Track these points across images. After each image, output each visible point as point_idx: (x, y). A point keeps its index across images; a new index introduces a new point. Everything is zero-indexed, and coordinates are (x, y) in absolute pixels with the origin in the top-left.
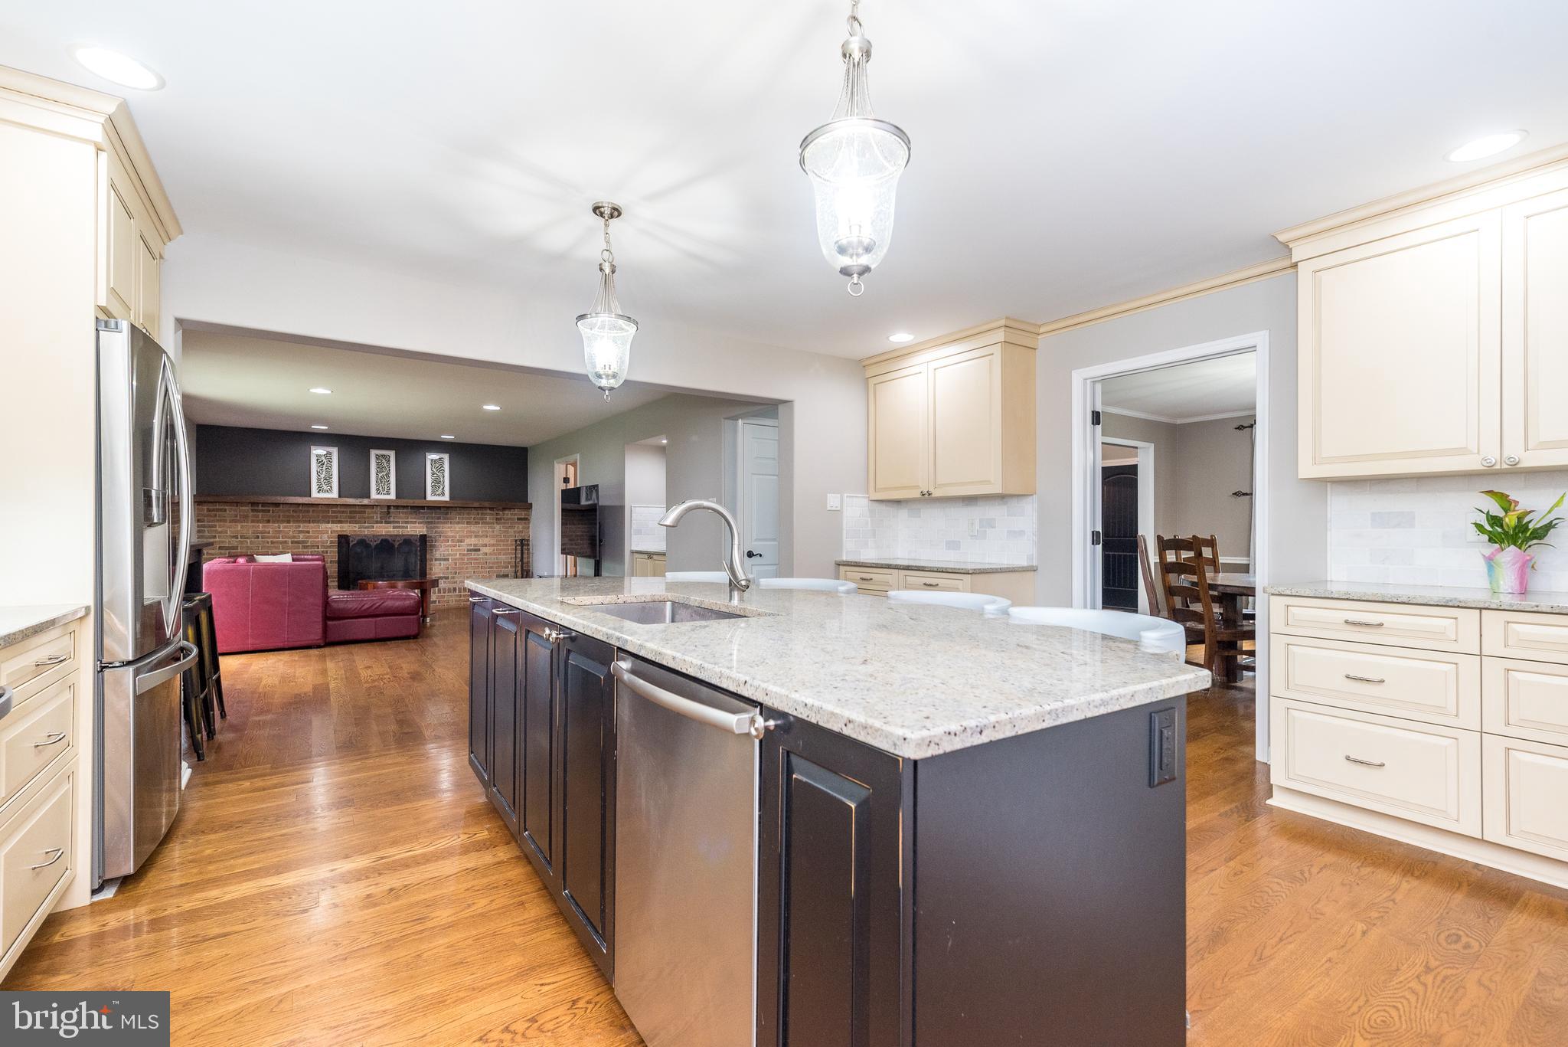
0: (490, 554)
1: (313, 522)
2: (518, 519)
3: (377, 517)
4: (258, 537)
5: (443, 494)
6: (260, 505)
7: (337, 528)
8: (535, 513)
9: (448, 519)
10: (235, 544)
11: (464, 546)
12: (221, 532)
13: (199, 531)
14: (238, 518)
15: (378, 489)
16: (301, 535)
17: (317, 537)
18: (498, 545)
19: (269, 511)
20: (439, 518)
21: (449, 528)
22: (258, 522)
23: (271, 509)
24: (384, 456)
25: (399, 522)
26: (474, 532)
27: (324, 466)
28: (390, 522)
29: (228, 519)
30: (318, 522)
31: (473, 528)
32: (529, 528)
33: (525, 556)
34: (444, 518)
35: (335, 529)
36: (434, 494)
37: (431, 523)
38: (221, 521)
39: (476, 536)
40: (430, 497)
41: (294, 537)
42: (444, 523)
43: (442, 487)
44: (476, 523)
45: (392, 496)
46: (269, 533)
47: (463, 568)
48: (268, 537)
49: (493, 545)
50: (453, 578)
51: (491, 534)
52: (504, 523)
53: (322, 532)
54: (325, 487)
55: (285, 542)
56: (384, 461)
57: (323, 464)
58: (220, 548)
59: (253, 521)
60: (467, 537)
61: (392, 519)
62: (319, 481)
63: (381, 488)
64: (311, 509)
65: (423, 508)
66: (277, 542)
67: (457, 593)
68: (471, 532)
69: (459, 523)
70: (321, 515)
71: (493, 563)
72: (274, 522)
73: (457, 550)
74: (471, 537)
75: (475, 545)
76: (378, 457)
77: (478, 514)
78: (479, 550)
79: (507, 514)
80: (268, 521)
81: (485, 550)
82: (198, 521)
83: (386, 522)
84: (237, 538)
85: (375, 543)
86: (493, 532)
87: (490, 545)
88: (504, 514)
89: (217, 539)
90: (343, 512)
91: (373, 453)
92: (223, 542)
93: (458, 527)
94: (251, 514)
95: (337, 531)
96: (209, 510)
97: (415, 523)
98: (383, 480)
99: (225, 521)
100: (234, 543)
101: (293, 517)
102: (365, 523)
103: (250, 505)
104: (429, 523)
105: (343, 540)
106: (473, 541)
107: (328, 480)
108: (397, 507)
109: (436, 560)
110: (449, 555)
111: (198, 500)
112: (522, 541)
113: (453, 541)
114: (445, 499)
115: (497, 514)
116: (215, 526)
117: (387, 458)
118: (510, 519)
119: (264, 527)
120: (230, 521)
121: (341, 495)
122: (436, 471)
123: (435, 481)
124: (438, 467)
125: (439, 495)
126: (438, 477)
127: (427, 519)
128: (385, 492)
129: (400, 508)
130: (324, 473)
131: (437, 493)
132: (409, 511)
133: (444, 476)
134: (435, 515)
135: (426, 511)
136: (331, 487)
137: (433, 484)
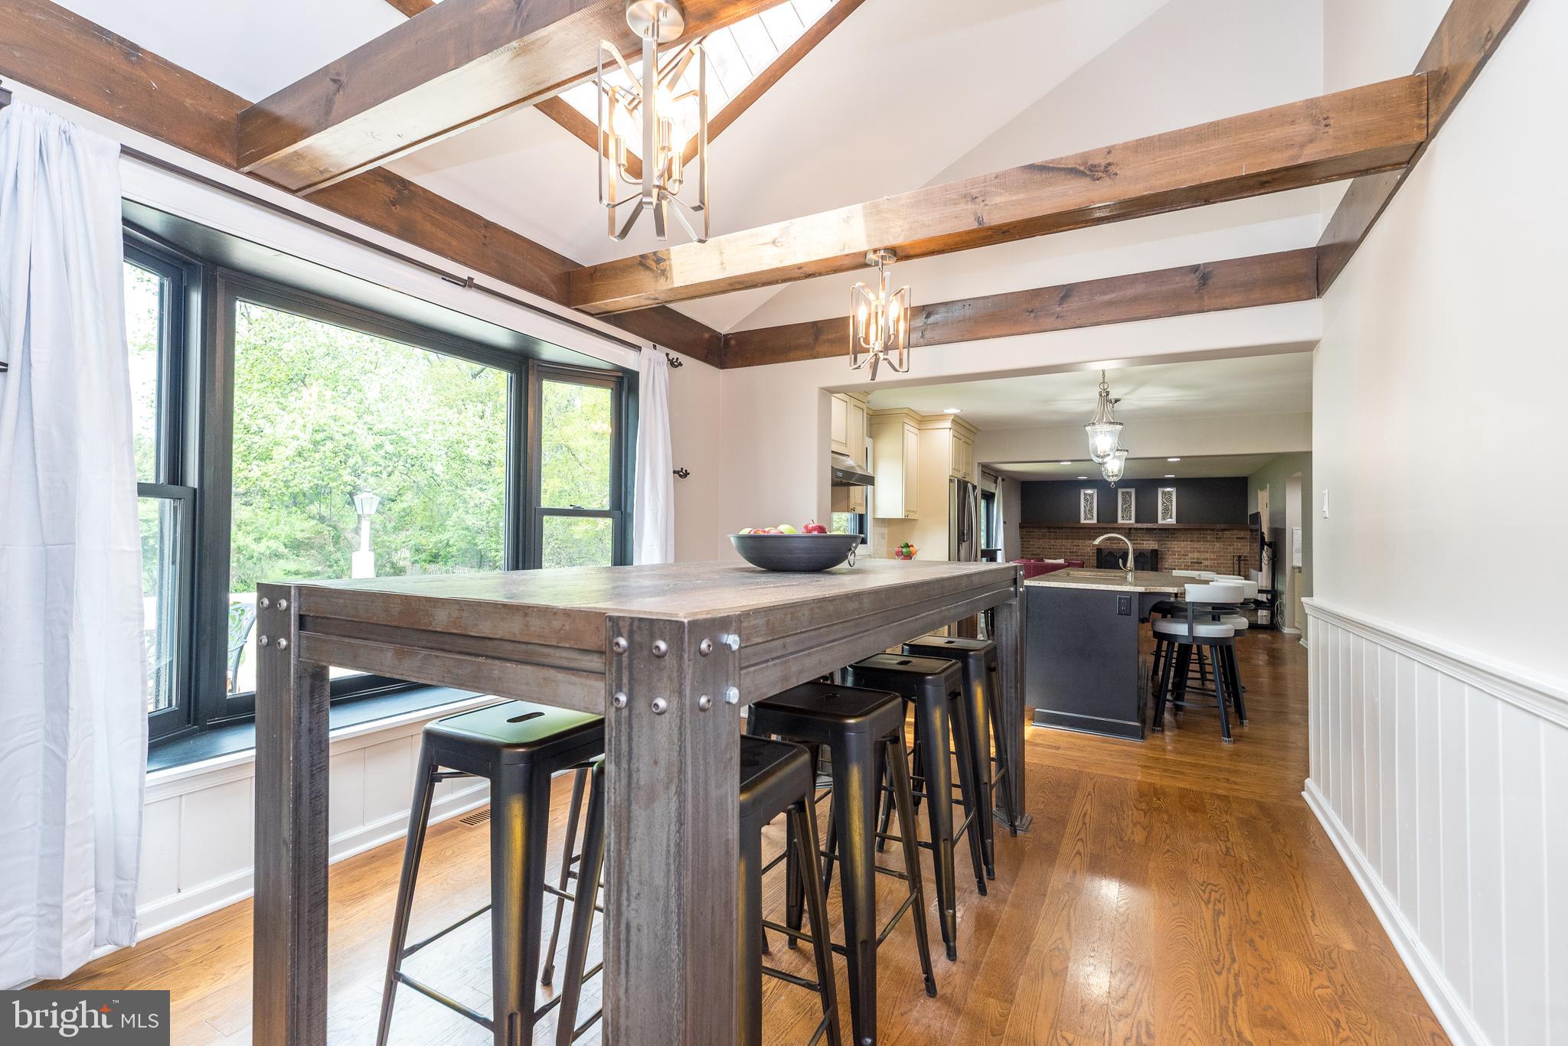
1: (1082, 539)
2: (1237, 538)
4: (1051, 549)
9: (1175, 538)
11: (1188, 560)
12: (1032, 545)
14: (1041, 537)
15: (1123, 517)
16: (1075, 548)
17: (1084, 549)
18: (1217, 559)
20: (1167, 537)
21: (1175, 545)
22: (1051, 539)
23: (1058, 531)
24: (1127, 493)
25: (1137, 540)
26: (1196, 548)
27: (1089, 502)
30: (1085, 539)
31: (1196, 545)
34: (1172, 538)
36: (1164, 519)
37: (1162, 540)
39: (1199, 552)
40: (1161, 522)
41: (1071, 549)
42: (1172, 541)
43: (1170, 515)
44: (1198, 541)
45: (1133, 522)
46: (1057, 546)
48: (1057, 549)
49: (1214, 559)
51: (1212, 550)
52: (1224, 542)
53: (1087, 546)
54: (1089, 516)
55: (1066, 552)
56: (1127, 497)
58: (1032, 554)
59: (1048, 539)
60: (1191, 552)
61: (1133, 538)
62: (1085, 512)
63: (1125, 516)
64: (1081, 530)
65: (1155, 529)
66: (1061, 552)
68: (1194, 548)
69: (1184, 541)
70: (1086, 534)
72: (1060, 539)
73: (1184, 562)
74: (1194, 552)
75: (1198, 559)
76: (1123, 493)
77: (1200, 534)
78: (1201, 563)
79: (1227, 534)
80: (1056, 539)
81: (1205, 563)
82: (1022, 538)
84: (1041, 549)
86: (1214, 548)
87: (1211, 559)
88: (1224, 534)
89: (1030, 549)
91: (1120, 492)
92: (1033, 551)
93: (1183, 544)
94: (1048, 534)
95: (1096, 546)
96: (1027, 533)
97: (1149, 540)
98: (1126, 510)
99: (1034, 538)
100: (1039, 551)
101: (1070, 536)
103: (1047, 529)
104: (1159, 540)
105: (1099, 551)
106: (1196, 555)
107: (1091, 511)
108: (1136, 529)
109: (1166, 569)
110: (1176, 565)
111: (1021, 527)
112: (1240, 557)
113: (1178, 555)
114: (1172, 521)
115: (1217, 534)
116: (1029, 541)
117: (1129, 494)
118: (1229, 538)
119: (1054, 542)
120: (1037, 538)
121: (1098, 522)
122: (1166, 502)
123: (1165, 509)
124: (1167, 498)
125: (1168, 520)
126: (1167, 506)
127: (1158, 538)
128: (1127, 519)
129: (1138, 531)
130: (1088, 507)
131: (1166, 518)
132: (1145, 532)
133: (1172, 505)
134: (1164, 535)
135: (1157, 532)
136: (1092, 516)
137: (1163, 512)
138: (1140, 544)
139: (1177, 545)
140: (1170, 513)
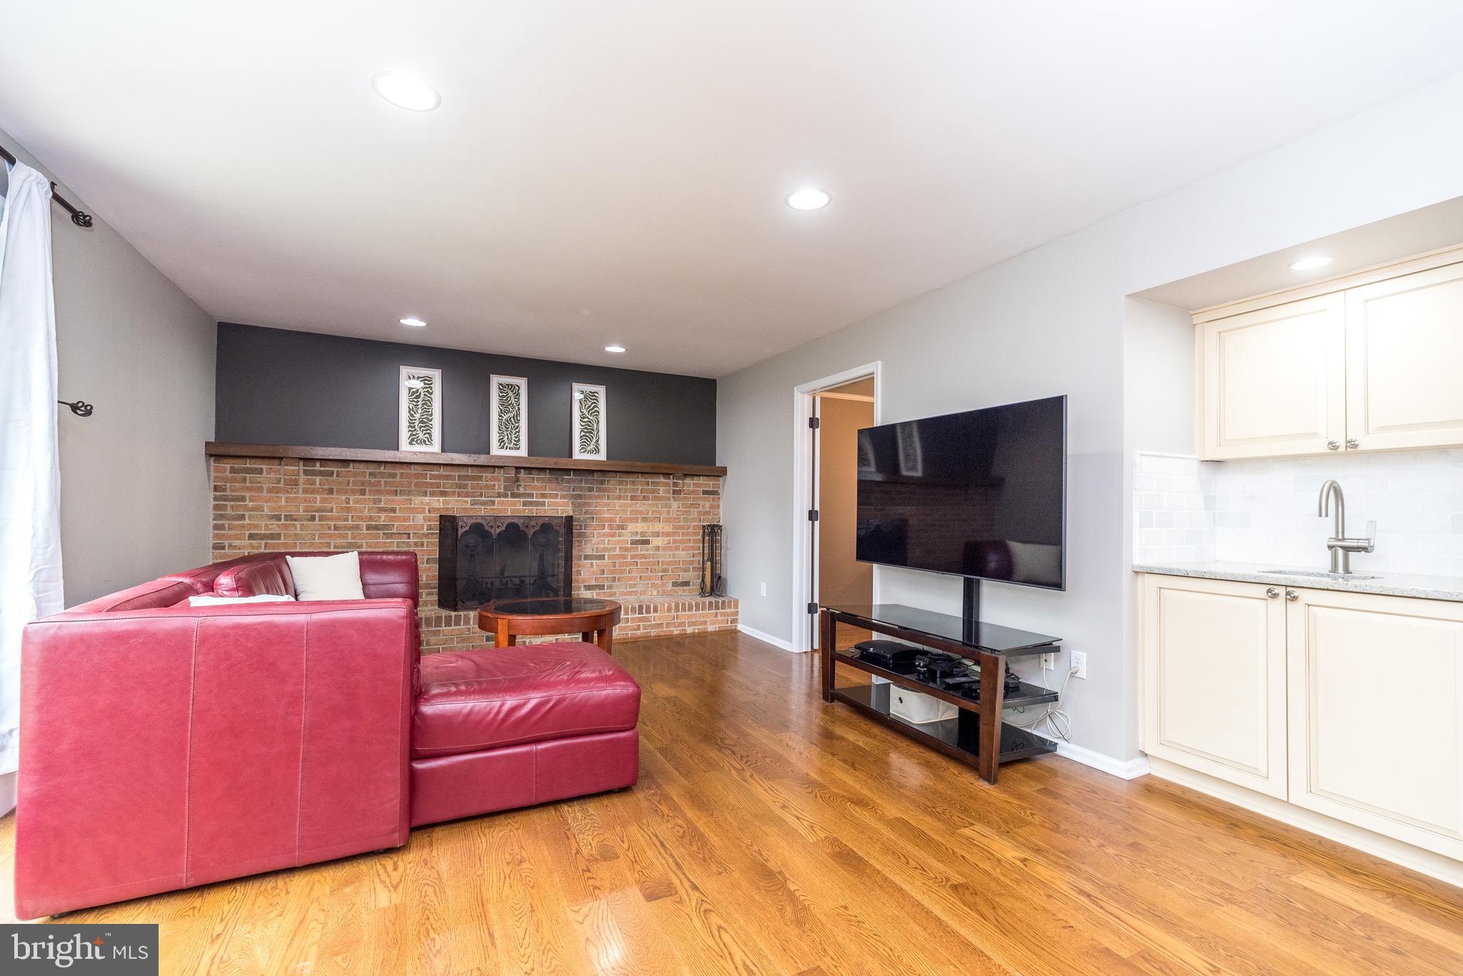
0: (665, 549)
1: (402, 493)
2: (705, 492)
3: (499, 486)
4: (313, 518)
5: (597, 450)
6: (318, 464)
7: (438, 503)
8: (729, 486)
9: (603, 490)
10: (277, 530)
11: (627, 537)
12: (253, 509)
13: (216, 507)
14: (282, 485)
15: (501, 441)
16: (383, 516)
17: (407, 519)
18: (673, 534)
19: (331, 474)
20: (591, 490)
21: (605, 505)
22: (313, 491)
23: (335, 470)
24: (510, 386)
25: (531, 495)
26: (641, 513)
27: (420, 400)
28: (518, 496)
29: (265, 487)
30: (410, 493)
31: (640, 506)
32: (718, 507)
33: (715, 552)
34: (599, 490)
35: (436, 505)
36: (583, 449)
37: (580, 497)
38: (251, 489)
39: (645, 520)
40: (578, 455)
41: (371, 518)
42: (598, 497)
43: (594, 440)
44: (645, 498)
45: (523, 452)
46: (331, 511)
47: (623, 572)
48: (331, 519)
49: (668, 534)
50: (610, 587)
51: (665, 516)
52: (684, 499)
53: (414, 510)
54: (421, 436)
55: (357, 527)
56: (510, 394)
57: (418, 397)
58: (251, 537)
59: (305, 491)
60: (632, 520)
61: (521, 490)
62: (411, 425)
63: (505, 439)
64: (399, 471)
65: (567, 471)
66: (345, 528)
68: (637, 512)
69: (619, 498)
70: (414, 481)
71: (669, 563)
72: (339, 492)
73: (619, 542)
74: (636, 520)
75: (643, 534)
76: (502, 387)
77: (648, 484)
78: (647, 542)
79: (689, 486)
80: (331, 491)
82: (216, 489)
83: (513, 495)
84: (280, 520)
85: (498, 531)
86: (668, 513)
87: (663, 534)
88: (684, 484)
89: (247, 521)
90: (448, 477)
91: (495, 380)
92: (256, 526)
94: (302, 478)
95: (438, 509)
96: (233, 470)
97: (556, 496)
98: (509, 425)
99: (260, 490)
100: (274, 527)
101: (370, 483)
102: (481, 495)
103: (302, 463)
104: (576, 497)
105: (448, 524)
106: (640, 527)
107: (426, 424)
108: (529, 470)
109: (586, 557)
110: (605, 549)
111: (215, 453)
112: (711, 527)
113: (611, 527)
115: (675, 484)
116: (243, 499)
117: (515, 389)
118: (692, 492)
119: (323, 500)
120: (270, 491)
121: (443, 448)
122: (587, 413)
123: (586, 428)
124: (590, 406)
125: (591, 452)
126: (590, 422)
127: (574, 490)
128: (512, 445)
129: (533, 472)
130: (420, 411)
131: (589, 448)
132: (548, 476)
133: (598, 421)
134: (585, 483)
135: (572, 477)
136: (431, 436)
137: (583, 434)
138: (538, 504)
139: (607, 505)
140: (595, 438)
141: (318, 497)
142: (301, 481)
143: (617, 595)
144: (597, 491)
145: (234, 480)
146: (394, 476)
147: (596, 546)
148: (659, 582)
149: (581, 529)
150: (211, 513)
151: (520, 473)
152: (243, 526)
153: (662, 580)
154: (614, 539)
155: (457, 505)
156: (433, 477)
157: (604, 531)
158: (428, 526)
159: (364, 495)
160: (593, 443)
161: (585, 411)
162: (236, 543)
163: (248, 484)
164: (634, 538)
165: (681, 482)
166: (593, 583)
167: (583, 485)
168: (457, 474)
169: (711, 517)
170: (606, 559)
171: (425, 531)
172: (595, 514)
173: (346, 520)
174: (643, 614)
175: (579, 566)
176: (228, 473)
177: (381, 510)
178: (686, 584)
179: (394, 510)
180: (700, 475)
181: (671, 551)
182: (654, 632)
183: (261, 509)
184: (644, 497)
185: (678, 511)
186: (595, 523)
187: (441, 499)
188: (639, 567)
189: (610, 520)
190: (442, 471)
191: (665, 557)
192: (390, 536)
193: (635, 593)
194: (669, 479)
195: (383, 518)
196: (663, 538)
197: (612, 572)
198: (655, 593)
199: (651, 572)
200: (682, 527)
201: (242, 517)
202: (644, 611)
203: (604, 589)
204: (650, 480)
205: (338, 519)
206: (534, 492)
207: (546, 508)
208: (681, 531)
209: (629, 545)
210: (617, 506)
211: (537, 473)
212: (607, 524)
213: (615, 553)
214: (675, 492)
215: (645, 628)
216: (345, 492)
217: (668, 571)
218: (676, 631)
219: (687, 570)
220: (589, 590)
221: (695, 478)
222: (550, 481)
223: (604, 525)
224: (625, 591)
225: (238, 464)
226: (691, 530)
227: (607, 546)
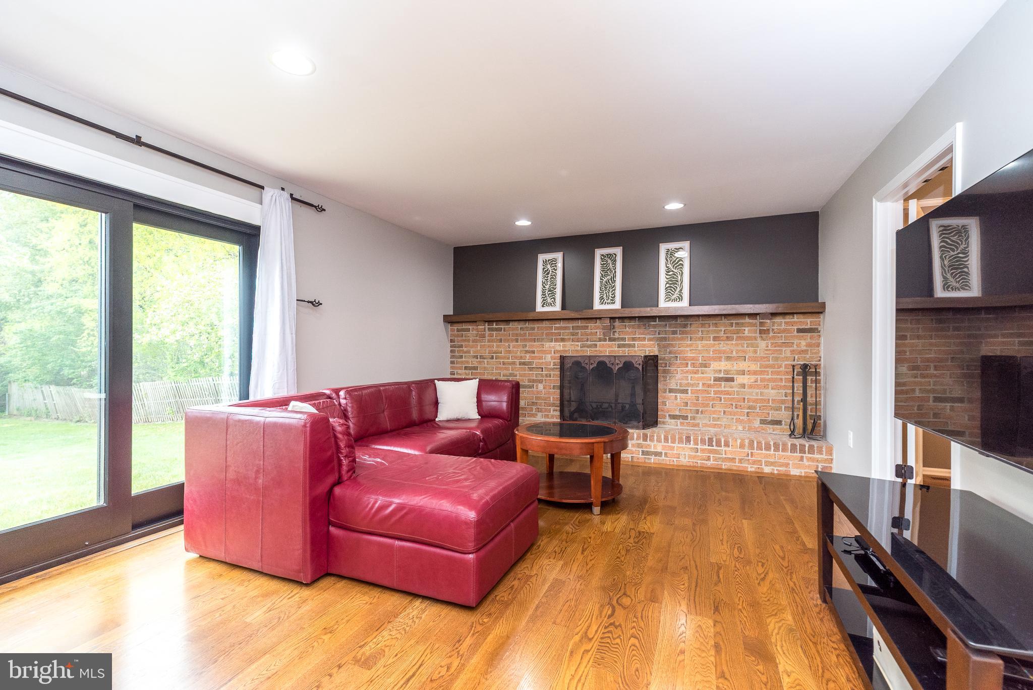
0: (751, 387)
1: (538, 340)
2: (799, 331)
3: (599, 333)
4: (492, 358)
5: (680, 298)
6: (495, 324)
7: (559, 346)
8: (829, 322)
9: (686, 333)
10: (476, 365)
11: (710, 374)
13: (451, 351)
14: (478, 337)
15: (601, 298)
16: (528, 355)
17: (541, 358)
18: (761, 373)
19: (500, 329)
20: (674, 333)
21: (687, 346)
22: (492, 341)
23: (503, 327)
24: (609, 256)
25: (624, 339)
26: (724, 352)
27: (549, 274)
28: (614, 340)
29: (471, 339)
30: (542, 340)
31: (723, 346)
32: (818, 345)
33: (810, 392)
34: (682, 333)
35: (558, 348)
36: (668, 298)
37: (665, 339)
38: (465, 341)
39: (729, 358)
40: (663, 304)
41: (521, 357)
42: (682, 339)
43: (678, 289)
44: (729, 339)
45: (617, 305)
46: (501, 353)
47: (707, 405)
48: (501, 358)
49: (755, 373)
50: (694, 418)
51: (752, 355)
52: (774, 337)
53: (545, 352)
54: (549, 300)
55: (514, 363)
56: (609, 261)
58: (466, 368)
59: (489, 341)
60: (715, 359)
61: (616, 335)
62: (543, 294)
63: (605, 296)
64: (536, 326)
65: (653, 318)
66: (509, 363)
67: (692, 446)
68: (720, 352)
69: (702, 339)
70: (545, 332)
71: (756, 401)
72: (505, 341)
73: (702, 379)
74: (720, 359)
75: (726, 372)
76: (601, 257)
77: (732, 325)
78: (732, 380)
79: (780, 324)
80: (501, 341)
81: (740, 379)
82: (452, 341)
83: (610, 340)
84: (478, 358)
85: (591, 367)
86: (755, 352)
87: (750, 373)
88: (774, 323)
89: (464, 359)
90: (566, 328)
91: (599, 252)
92: (467, 362)
93: (701, 344)
94: (487, 333)
95: (559, 351)
96: (458, 330)
97: (644, 339)
98: (608, 286)
99: (469, 341)
101: (521, 335)
102: (587, 340)
103: (486, 324)
104: (661, 339)
105: (565, 361)
106: (723, 365)
107: (552, 291)
108: (622, 319)
109: (671, 391)
110: (688, 385)
111: (451, 321)
112: (805, 367)
113: (693, 365)
114: (682, 305)
115: (762, 324)
116: (461, 346)
117: (613, 257)
118: (784, 331)
119: (498, 346)
120: (473, 341)
121: (564, 307)
122: (672, 268)
123: (671, 281)
124: (675, 261)
125: (675, 300)
126: (675, 275)
127: (659, 334)
128: (609, 301)
129: (625, 321)
130: (549, 283)
131: (673, 297)
132: (637, 323)
133: (682, 273)
134: (669, 327)
135: (657, 322)
136: (554, 299)
137: (668, 285)
138: (629, 346)
139: (691, 345)
140: (678, 288)
141: (495, 344)
142: (487, 335)
143: (701, 426)
144: (680, 334)
145: (458, 336)
146: (533, 329)
147: (679, 381)
148: (745, 418)
149: (666, 366)
150: (449, 354)
151: (614, 322)
152: (462, 362)
153: (748, 416)
154: (696, 376)
155: (572, 348)
156: (556, 328)
157: (687, 369)
158: (554, 362)
159: (518, 342)
160: (677, 292)
161: (670, 266)
162: (460, 371)
163: (464, 338)
164: (717, 375)
165: (769, 321)
166: (677, 413)
167: (667, 329)
168: (571, 325)
169: (808, 356)
170: (689, 393)
171: (552, 366)
172: (679, 353)
173: (509, 358)
174: (713, 446)
175: (664, 397)
176: (456, 332)
177: (527, 352)
178: (779, 423)
179: (533, 352)
180: (793, 314)
181: (758, 389)
182: (725, 466)
183: (469, 352)
184: (727, 337)
185: (766, 350)
186: (678, 362)
187: (561, 344)
188: (722, 402)
189: (693, 359)
190: (562, 324)
191: (754, 394)
192: (531, 369)
193: (720, 426)
194: (756, 319)
195: (528, 357)
196: (749, 377)
197: (696, 405)
198: (740, 428)
199: (736, 408)
200: (772, 366)
201: (461, 357)
202: (714, 443)
203: (687, 420)
204: (734, 322)
205: (504, 358)
206: (626, 337)
207: (636, 349)
208: (770, 370)
209: (712, 382)
210: (700, 346)
211: (628, 321)
212: (689, 363)
213: (698, 388)
214: (761, 332)
215: (715, 460)
216: (508, 341)
217: (755, 408)
218: (751, 468)
219: (779, 409)
220: (674, 419)
221: (788, 317)
222: (639, 327)
223: (687, 364)
224: (709, 423)
225: (460, 326)
226: (783, 369)
227: (689, 381)
